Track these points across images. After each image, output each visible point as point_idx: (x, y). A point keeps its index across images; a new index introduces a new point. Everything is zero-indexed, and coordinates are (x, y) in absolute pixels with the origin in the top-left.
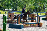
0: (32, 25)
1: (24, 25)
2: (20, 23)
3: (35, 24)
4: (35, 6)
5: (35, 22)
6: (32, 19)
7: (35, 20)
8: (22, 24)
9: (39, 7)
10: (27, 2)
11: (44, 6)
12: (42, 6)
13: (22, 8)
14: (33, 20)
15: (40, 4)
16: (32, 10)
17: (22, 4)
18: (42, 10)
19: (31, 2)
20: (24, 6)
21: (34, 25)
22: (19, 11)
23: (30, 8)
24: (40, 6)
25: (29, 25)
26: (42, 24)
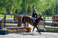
0: (19, 30)
1: (9, 30)
2: (4, 28)
3: (22, 28)
4: (22, 7)
5: (22, 27)
6: (19, 23)
7: (22, 25)
8: (7, 30)
9: (27, 8)
10: (13, 2)
11: (33, 7)
12: (31, 7)
13: (7, 9)
14: (20, 25)
15: (28, 4)
16: (19, 12)
17: (6, 5)
18: (31, 12)
19: (17, 1)
20: (9, 7)
21: (21, 31)
22: (2, 12)
23: (16, 10)
24: (29, 8)
25: (15, 30)
26: (31, 29)
